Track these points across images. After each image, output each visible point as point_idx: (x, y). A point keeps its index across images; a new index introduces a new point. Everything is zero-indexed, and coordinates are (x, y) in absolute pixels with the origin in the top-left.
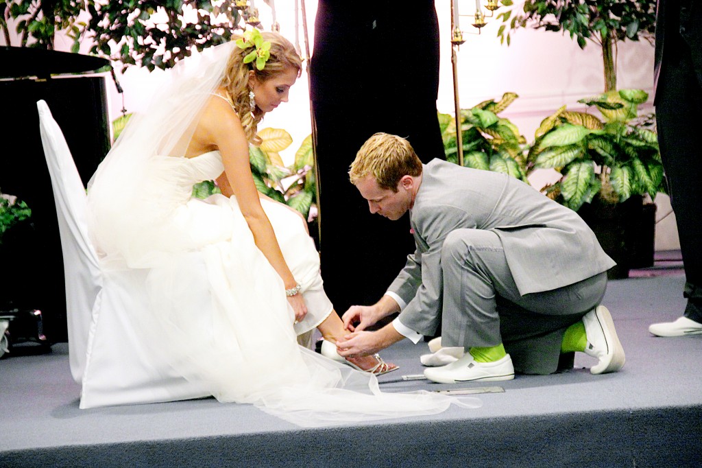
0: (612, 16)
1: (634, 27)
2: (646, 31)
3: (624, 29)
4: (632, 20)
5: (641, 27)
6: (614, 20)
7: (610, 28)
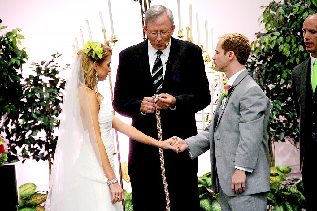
0: (271, 129)
1: (283, 135)
2: (289, 137)
3: (277, 136)
4: (282, 132)
5: (286, 135)
6: (272, 131)
7: (271, 135)
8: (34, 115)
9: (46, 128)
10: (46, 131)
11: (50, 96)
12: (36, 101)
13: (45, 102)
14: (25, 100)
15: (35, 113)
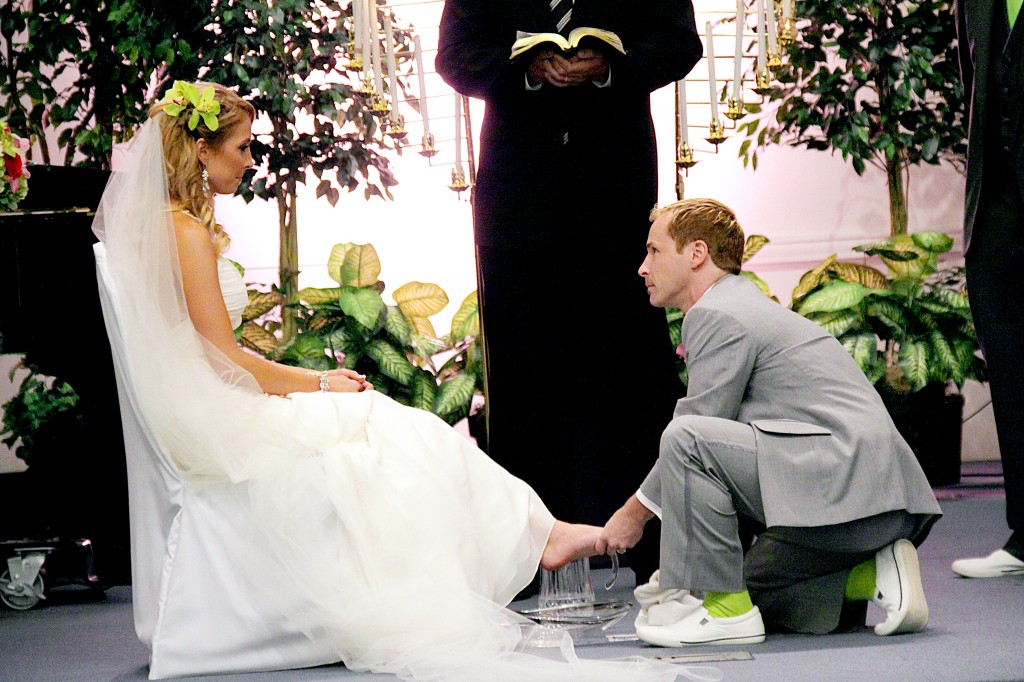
0: (902, 129)
1: (934, 145)
2: (950, 151)
3: (918, 147)
4: (931, 136)
5: (943, 145)
6: (904, 135)
7: (899, 146)
8: (240, 72)
9: (275, 108)
10: (272, 116)
11: (286, 20)
12: (248, 31)
13: (272, 35)
14: (216, 28)
15: (244, 66)
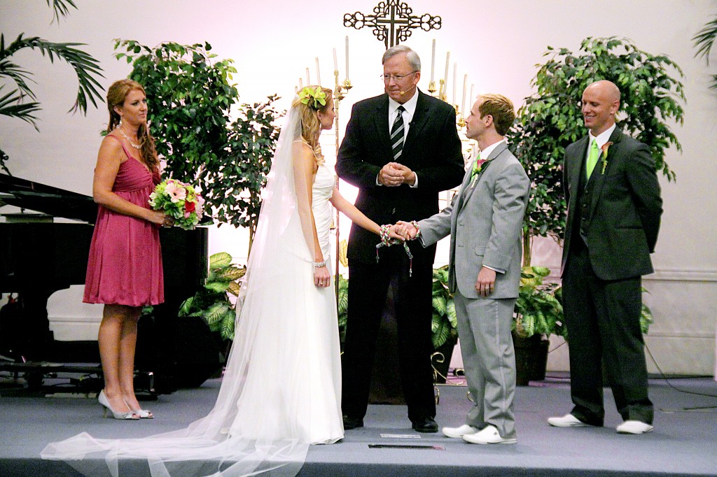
0: (531, 220)
1: (545, 228)
2: (552, 231)
3: (538, 228)
4: (544, 224)
5: (550, 228)
6: (532, 222)
7: (530, 227)
8: (238, 169)
9: (252, 187)
10: (250, 190)
11: (260, 148)
12: (243, 151)
13: (254, 154)
14: (229, 150)
15: (240, 167)
